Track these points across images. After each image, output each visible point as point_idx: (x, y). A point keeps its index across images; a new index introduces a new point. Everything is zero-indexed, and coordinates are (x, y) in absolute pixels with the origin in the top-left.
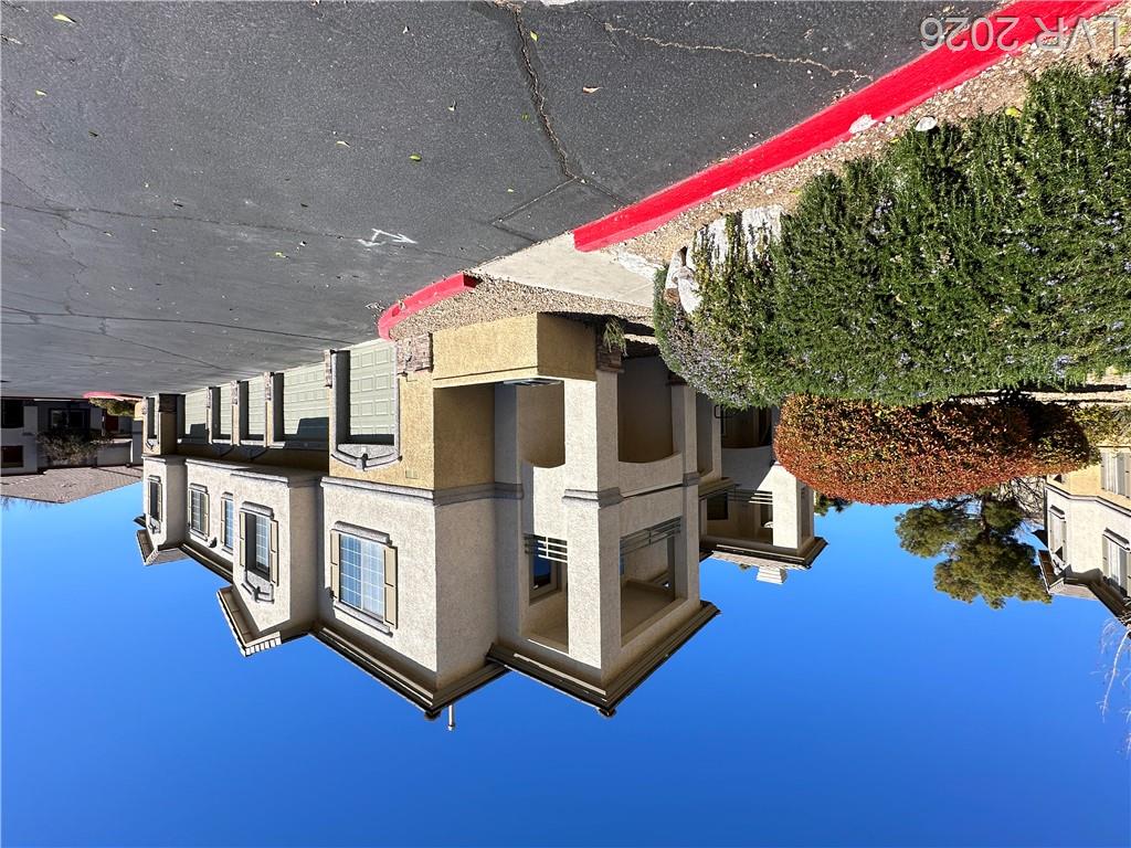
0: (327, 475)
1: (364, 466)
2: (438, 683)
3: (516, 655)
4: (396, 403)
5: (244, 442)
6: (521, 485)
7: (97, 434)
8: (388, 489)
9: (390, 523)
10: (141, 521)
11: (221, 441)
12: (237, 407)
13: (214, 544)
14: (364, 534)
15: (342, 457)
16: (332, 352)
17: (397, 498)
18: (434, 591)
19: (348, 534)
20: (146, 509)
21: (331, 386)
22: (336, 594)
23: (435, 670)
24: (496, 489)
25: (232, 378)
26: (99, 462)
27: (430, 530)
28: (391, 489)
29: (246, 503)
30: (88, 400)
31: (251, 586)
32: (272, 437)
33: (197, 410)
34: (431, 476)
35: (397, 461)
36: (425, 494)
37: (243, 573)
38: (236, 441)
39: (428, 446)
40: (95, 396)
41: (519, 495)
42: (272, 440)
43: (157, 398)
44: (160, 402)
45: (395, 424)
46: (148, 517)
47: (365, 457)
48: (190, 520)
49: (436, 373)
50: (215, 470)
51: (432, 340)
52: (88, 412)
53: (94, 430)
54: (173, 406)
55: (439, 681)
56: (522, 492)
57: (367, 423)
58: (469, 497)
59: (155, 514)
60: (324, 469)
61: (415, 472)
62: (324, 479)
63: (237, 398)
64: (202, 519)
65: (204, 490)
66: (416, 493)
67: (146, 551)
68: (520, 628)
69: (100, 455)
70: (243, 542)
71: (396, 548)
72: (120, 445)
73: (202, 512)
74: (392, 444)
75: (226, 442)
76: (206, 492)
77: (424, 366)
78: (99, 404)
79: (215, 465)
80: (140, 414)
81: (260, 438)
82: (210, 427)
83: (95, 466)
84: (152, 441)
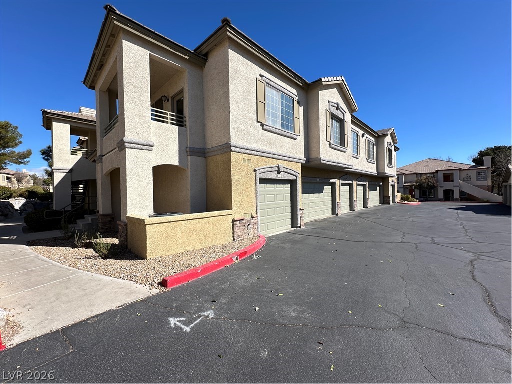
0: (302, 164)
1: (279, 168)
2: (228, 43)
3: (187, 58)
4: (259, 201)
5: (351, 182)
6: (188, 156)
7: (416, 187)
8: (263, 154)
9: (262, 136)
10: (397, 149)
11: (362, 183)
12: (355, 199)
13: (363, 136)
14: (278, 132)
15: (293, 173)
16: (300, 227)
17: (256, 149)
18: (231, 95)
19: (290, 133)
20: (394, 154)
21: (300, 210)
22: (296, 103)
23: (229, 50)
24: (205, 154)
25: (357, 213)
26: (416, 175)
27: (234, 129)
28: (261, 154)
29: (345, 152)
30: (419, 202)
31: (341, 112)
32: (337, 185)
33: (374, 197)
34: (233, 160)
35: (257, 169)
36: (237, 150)
37: (346, 118)
38: (355, 184)
39: (236, 176)
40: (416, 203)
41: (188, 149)
42: (337, 183)
43: (391, 203)
44: (390, 201)
45: (259, 190)
46: (393, 150)
47: (279, 172)
48: (375, 148)
49: (230, 219)
50: (363, 169)
51: (234, 237)
52: (421, 197)
53: (418, 189)
54: (384, 200)
55: (227, 44)
56: (186, 150)
57: (280, 191)
58: (216, 149)
59: (390, 151)
60: (304, 168)
61: (245, 163)
62: (304, 162)
63: (355, 203)
64: (369, 147)
65: (369, 161)
66: (244, 151)
67: (393, 135)
68: (187, 74)
69: (415, 179)
70: (346, 133)
71: (258, 122)
72: (408, 183)
73: (369, 151)
74: (261, 179)
75: (360, 183)
76: (367, 160)
77: (238, 222)
78: (415, 200)
79: (363, 172)
80: (399, 196)
81: (343, 185)
82: (368, 190)
83: (417, 174)
84: (393, 184)
